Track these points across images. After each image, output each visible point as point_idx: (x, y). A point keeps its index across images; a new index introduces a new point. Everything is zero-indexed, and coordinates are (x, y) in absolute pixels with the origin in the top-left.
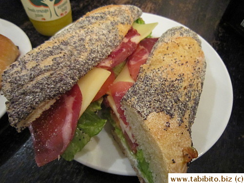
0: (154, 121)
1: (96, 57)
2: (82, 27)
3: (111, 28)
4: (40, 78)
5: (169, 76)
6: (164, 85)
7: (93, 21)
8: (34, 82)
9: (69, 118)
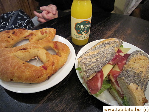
0: (132, 86)
1: (109, 60)
2: (102, 47)
3: (112, 49)
4: (93, 65)
5: (137, 71)
6: (135, 74)
7: (106, 45)
8: (91, 66)
9: (100, 80)
